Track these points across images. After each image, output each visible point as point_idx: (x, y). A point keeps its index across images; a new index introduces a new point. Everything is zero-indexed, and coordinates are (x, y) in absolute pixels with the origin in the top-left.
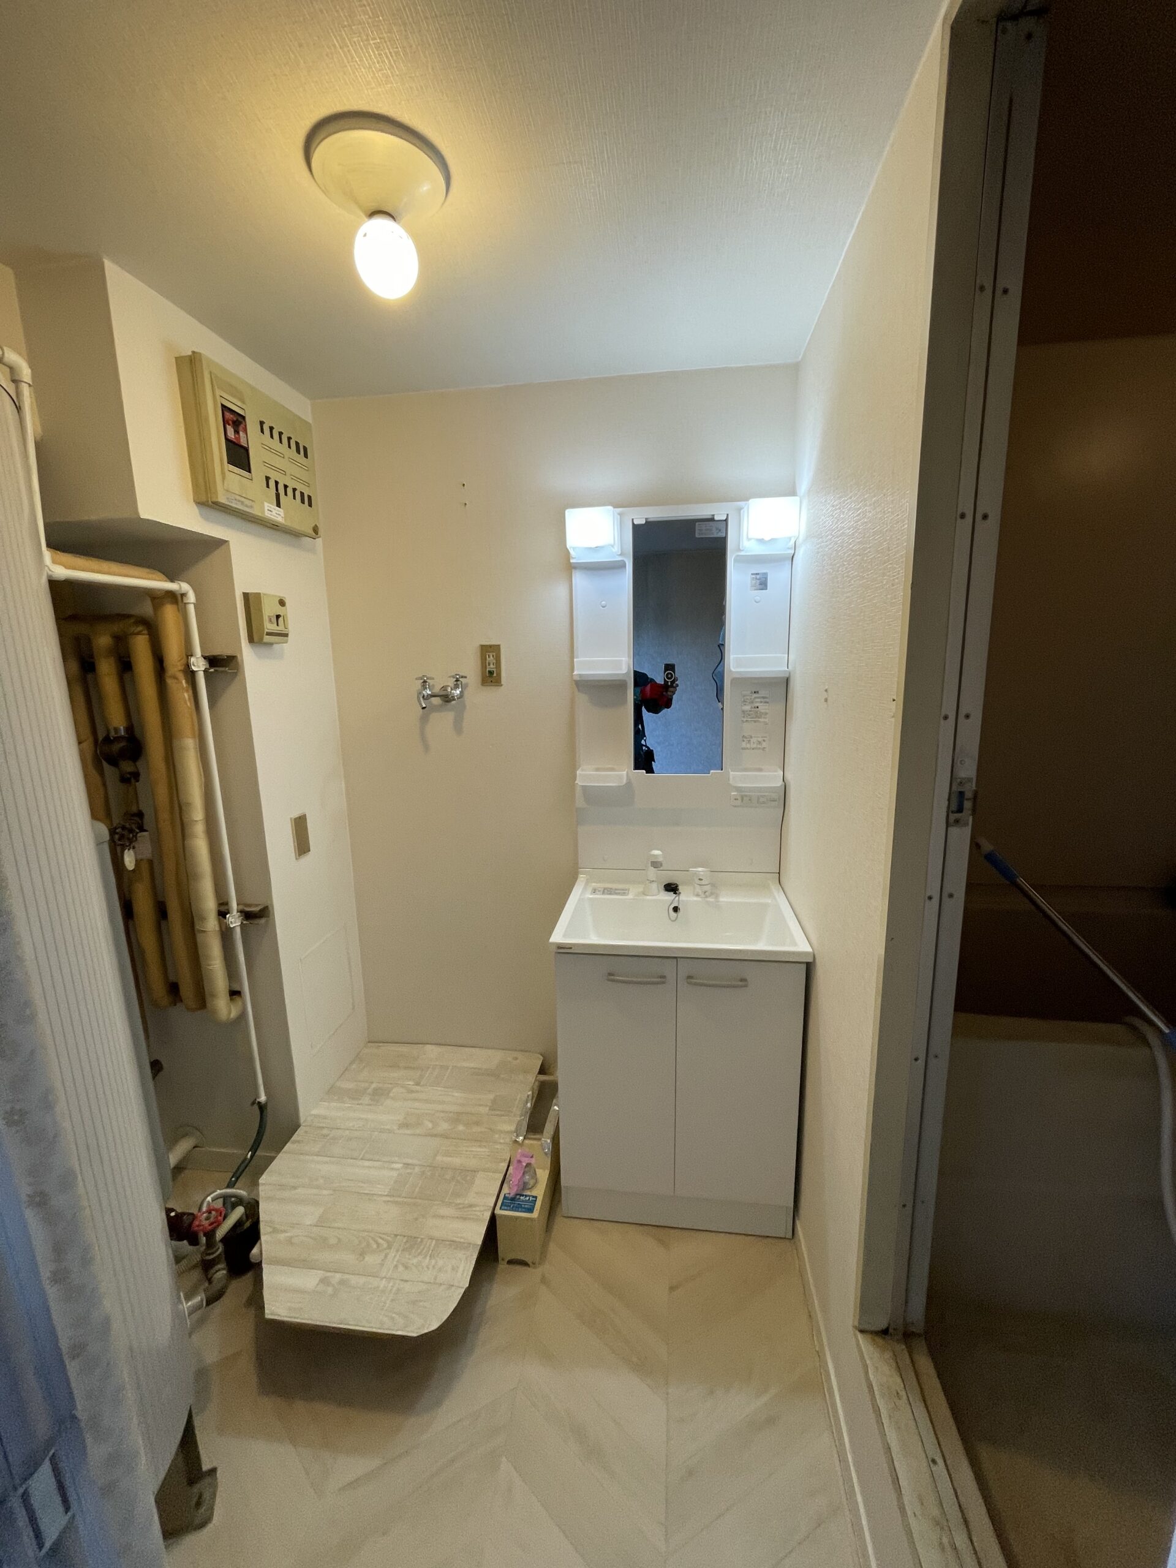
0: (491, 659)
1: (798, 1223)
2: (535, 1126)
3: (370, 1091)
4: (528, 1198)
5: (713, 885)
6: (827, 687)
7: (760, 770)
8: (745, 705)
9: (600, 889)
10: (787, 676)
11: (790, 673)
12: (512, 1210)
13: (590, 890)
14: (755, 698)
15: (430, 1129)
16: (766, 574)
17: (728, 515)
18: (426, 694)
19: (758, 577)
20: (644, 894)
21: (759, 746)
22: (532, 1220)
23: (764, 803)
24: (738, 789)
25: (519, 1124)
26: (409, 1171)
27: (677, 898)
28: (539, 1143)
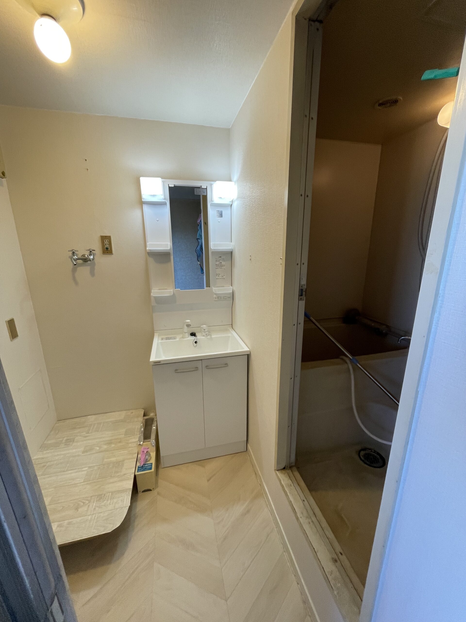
0: (106, 242)
1: (248, 445)
2: (146, 436)
3: (64, 441)
4: (148, 465)
5: (209, 332)
6: (250, 255)
7: (223, 287)
8: (217, 262)
9: (164, 338)
10: (232, 251)
11: (233, 250)
12: (143, 471)
13: (160, 339)
14: (220, 259)
15: (98, 450)
16: (222, 211)
17: (207, 186)
18: (75, 258)
19: (219, 212)
20: (183, 338)
21: (223, 278)
22: (152, 472)
23: (226, 299)
24: (216, 294)
25: (140, 437)
26: (92, 469)
27: (196, 338)
28: (150, 442)
